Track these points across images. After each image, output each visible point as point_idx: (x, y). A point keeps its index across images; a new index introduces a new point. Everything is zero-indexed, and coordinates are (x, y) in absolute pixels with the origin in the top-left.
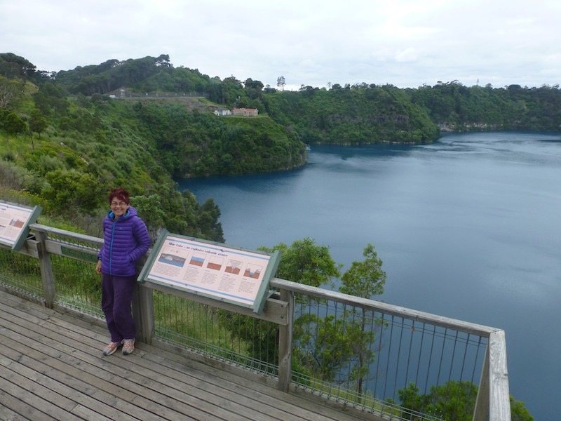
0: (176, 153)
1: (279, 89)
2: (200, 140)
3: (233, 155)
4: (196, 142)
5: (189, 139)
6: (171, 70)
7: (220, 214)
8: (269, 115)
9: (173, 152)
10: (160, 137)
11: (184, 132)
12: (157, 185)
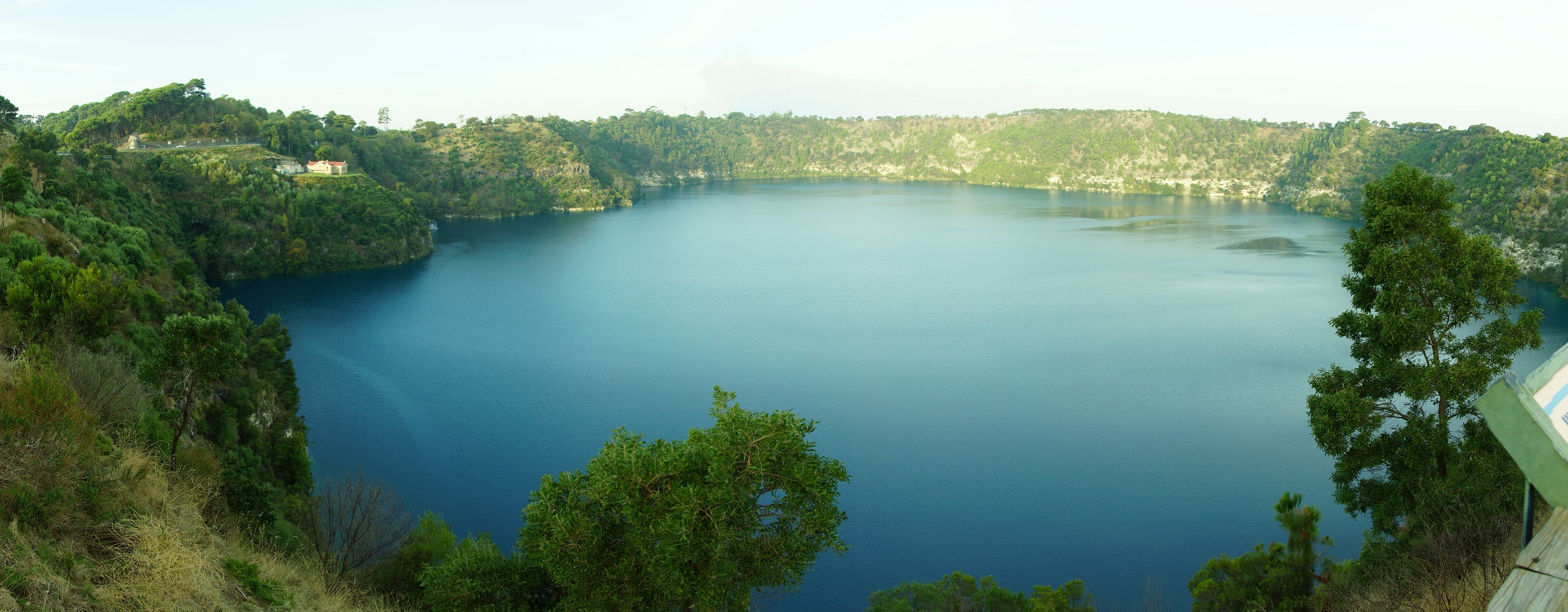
0: (213, 237)
1: (381, 127)
2: (254, 216)
3: (307, 241)
4: (245, 218)
5: (234, 214)
6: (208, 103)
7: (289, 345)
8: (366, 171)
9: (208, 236)
10: (188, 212)
11: (227, 202)
12: (185, 291)
